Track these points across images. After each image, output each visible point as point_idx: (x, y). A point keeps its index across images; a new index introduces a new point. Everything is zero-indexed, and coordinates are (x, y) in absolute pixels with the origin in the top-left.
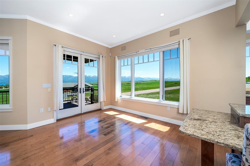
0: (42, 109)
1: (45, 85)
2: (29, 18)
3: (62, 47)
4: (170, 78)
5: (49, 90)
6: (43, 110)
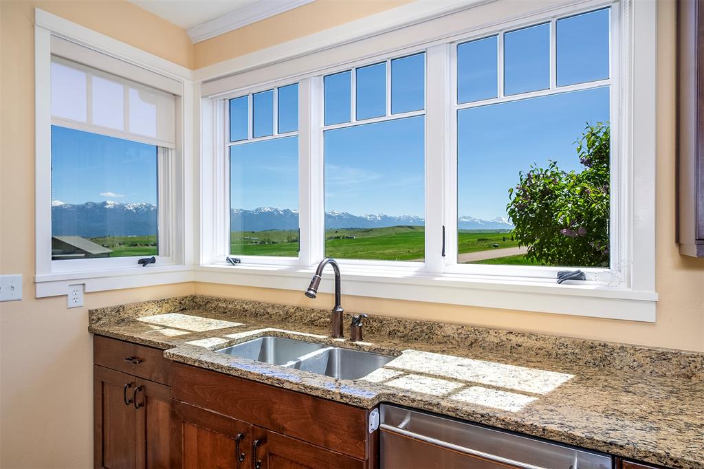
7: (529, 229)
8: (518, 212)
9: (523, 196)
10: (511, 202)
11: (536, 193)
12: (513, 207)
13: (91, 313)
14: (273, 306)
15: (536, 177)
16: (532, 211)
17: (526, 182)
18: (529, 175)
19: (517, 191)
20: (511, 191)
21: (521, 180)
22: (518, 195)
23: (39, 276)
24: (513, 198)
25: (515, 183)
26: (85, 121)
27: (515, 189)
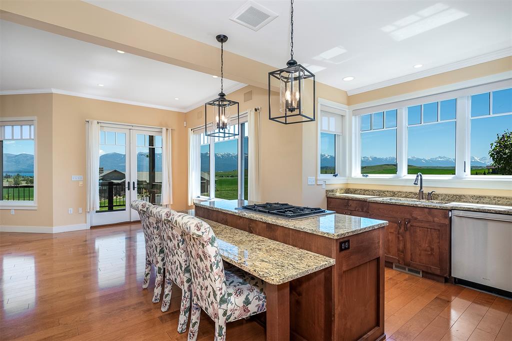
0: (72, 209)
1: (75, 178)
2: (54, 91)
3: (98, 123)
4: (444, 157)
5: (81, 183)
6: (72, 211)
7: (503, 163)
8: (496, 154)
9: (499, 146)
10: (491, 150)
11: (508, 145)
12: (493, 152)
13: (326, 191)
14: (388, 191)
15: (508, 137)
16: (505, 154)
17: (501, 139)
18: (503, 136)
19: (496, 144)
20: (492, 144)
21: (498, 138)
22: (496, 146)
23: (319, 178)
24: (493, 148)
25: (494, 140)
26: (327, 129)
27: (494, 143)
